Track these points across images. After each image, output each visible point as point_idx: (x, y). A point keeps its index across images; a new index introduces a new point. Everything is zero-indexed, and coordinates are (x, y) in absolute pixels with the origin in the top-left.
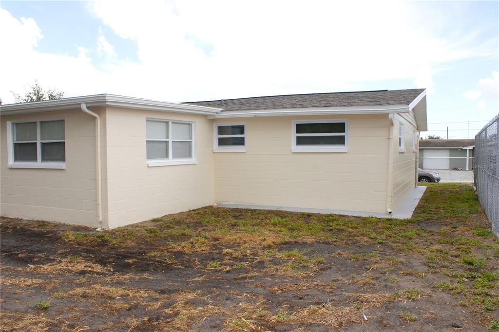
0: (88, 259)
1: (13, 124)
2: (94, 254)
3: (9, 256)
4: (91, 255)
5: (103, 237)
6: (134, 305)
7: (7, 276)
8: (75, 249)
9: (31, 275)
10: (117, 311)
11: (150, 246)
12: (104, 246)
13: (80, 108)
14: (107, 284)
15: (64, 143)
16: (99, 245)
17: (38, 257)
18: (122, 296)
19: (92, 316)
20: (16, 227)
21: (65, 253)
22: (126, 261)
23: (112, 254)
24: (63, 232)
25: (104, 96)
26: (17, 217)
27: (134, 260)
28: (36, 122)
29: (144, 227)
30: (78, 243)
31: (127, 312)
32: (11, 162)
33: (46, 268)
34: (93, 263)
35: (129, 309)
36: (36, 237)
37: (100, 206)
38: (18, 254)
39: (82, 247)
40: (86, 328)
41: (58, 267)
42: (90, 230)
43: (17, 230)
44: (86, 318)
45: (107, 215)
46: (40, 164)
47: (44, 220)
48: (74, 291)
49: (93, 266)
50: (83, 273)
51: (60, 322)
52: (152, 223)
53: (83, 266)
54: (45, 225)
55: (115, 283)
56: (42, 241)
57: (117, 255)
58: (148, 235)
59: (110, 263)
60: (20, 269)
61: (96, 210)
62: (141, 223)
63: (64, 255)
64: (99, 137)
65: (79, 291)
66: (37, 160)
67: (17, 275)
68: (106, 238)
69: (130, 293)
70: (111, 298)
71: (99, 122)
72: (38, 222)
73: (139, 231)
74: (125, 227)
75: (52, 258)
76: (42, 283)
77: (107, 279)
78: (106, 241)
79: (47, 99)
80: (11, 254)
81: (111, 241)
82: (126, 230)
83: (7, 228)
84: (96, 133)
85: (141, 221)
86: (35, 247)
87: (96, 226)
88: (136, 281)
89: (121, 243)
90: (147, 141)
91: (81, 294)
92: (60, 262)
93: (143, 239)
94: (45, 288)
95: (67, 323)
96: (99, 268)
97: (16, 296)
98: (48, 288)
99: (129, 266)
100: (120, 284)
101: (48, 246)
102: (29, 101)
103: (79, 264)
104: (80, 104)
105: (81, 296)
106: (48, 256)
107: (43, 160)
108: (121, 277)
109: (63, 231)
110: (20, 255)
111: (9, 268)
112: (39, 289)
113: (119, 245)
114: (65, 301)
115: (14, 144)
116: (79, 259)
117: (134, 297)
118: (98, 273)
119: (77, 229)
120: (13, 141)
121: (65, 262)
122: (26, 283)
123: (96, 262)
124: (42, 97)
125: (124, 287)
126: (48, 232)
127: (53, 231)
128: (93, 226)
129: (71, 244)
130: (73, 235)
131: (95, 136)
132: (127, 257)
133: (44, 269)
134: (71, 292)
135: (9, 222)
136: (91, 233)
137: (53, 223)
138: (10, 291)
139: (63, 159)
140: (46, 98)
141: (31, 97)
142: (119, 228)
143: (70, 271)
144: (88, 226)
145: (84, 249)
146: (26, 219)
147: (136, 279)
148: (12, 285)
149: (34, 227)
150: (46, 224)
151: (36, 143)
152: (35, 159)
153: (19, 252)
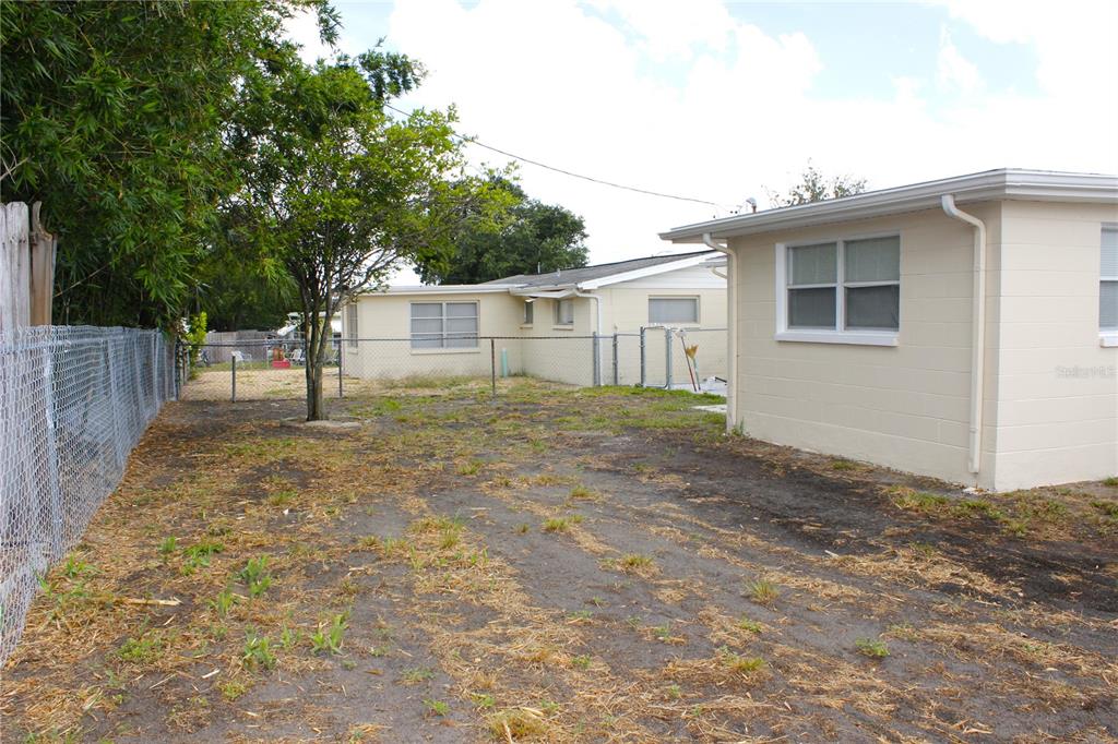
0: (955, 556)
1: (788, 248)
2: (970, 548)
3: (785, 526)
4: (961, 550)
5: (983, 508)
6: (1100, 698)
7: (788, 569)
8: (923, 531)
9: (834, 573)
10: (1054, 702)
11: (1112, 547)
12: (988, 531)
13: (940, 207)
14: (1016, 629)
15: (897, 288)
16: (977, 527)
17: (844, 536)
18: (1059, 666)
19: (993, 702)
20: (789, 466)
21: (899, 535)
22: (1054, 577)
23: (1015, 554)
24: (891, 488)
25: (1000, 173)
26: (788, 445)
27: (1073, 577)
28: (835, 244)
29: (1085, 496)
30: (927, 516)
31: (1083, 713)
32: (782, 328)
33: (865, 563)
34: (971, 570)
35: (1089, 707)
36: (833, 491)
37: (978, 435)
38: (802, 524)
39: (936, 528)
40: (981, 729)
41: (892, 566)
42: (949, 490)
43: (793, 472)
44: (978, 702)
45: (992, 459)
46: (840, 334)
47: (846, 456)
48: (935, 630)
49: (973, 576)
50: (949, 589)
51: (918, 699)
52: (1105, 489)
53: (948, 573)
54: (847, 468)
55: (1036, 629)
56: (846, 501)
57: (1025, 558)
58: (1101, 519)
59: (1013, 575)
60: (811, 557)
61: (968, 444)
62: (1077, 486)
63: (902, 540)
64: (982, 274)
65: (946, 630)
66: (835, 325)
67: (807, 570)
68: (991, 513)
69: (1079, 661)
70: (1030, 665)
71: (982, 237)
72: (833, 459)
73: (1074, 504)
74: (1034, 490)
75: (873, 543)
76: (861, 598)
77: (1013, 616)
78: (993, 520)
79: (833, 196)
80: (789, 522)
81: (1006, 522)
82: (1040, 498)
83: (773, 466)
84: (976, 265)
85: (1076, 481)
86: (834, 513)
87: (963, 482)
88: (1090, 635)
89: (1030, 530)
90: (1102, 282)
91: (955, 641)
92: (894, 555)
93: (1088, 526)
94: (869, 611)
95: (934, 704)
96: (986, 584)
97: (813, 616)
98: (876, 611)
99: (1062, 591)
100: (1047, 633)
101: (859, 515)
102: (796, 203)
103: (938, 567)
104: (940, 197)
105: (955, 646)
106: (865, 538)
107: (849, 324)
108: (1047, 616)
109: (890, 485)
110: (806, 527)
111: (789, 552)
112: (858, 610)
113: (1028, 534)
114: (921, 651)
115: (790, 290)
116: (937, 555)
117: (1095, 678)
118: (986, 596)
119: (920, 483)
120: (788, 284)
121: (904, 556)
122: (828, 592)
123: (977, 567)
124: (821, 193)
125: (1063, 645)
126: (857, 484)
127: (868, 483)
128: (956, 480)
129: (911, 518)
130: (913, 497)
131: (972, 271)
132: (1054, 568)
133: (861, 566)
134: (929, 631)
135: (775, 454)
136: (953, 497)
137: (864, 466)
138: (799, 602)
139: (893, 324)
140: (830, 193)
141: (799, 195)
142: (1019, 491)
143: (920, 581)
144: (945, 479)
145: (945, 533)
146: (808, 450)
147: (1089, 628)
148: (799, 590)
149: (825, 470)
150: (850, 465)
151: (834, 289)
152: (832, 324)
153: (803, 520)
